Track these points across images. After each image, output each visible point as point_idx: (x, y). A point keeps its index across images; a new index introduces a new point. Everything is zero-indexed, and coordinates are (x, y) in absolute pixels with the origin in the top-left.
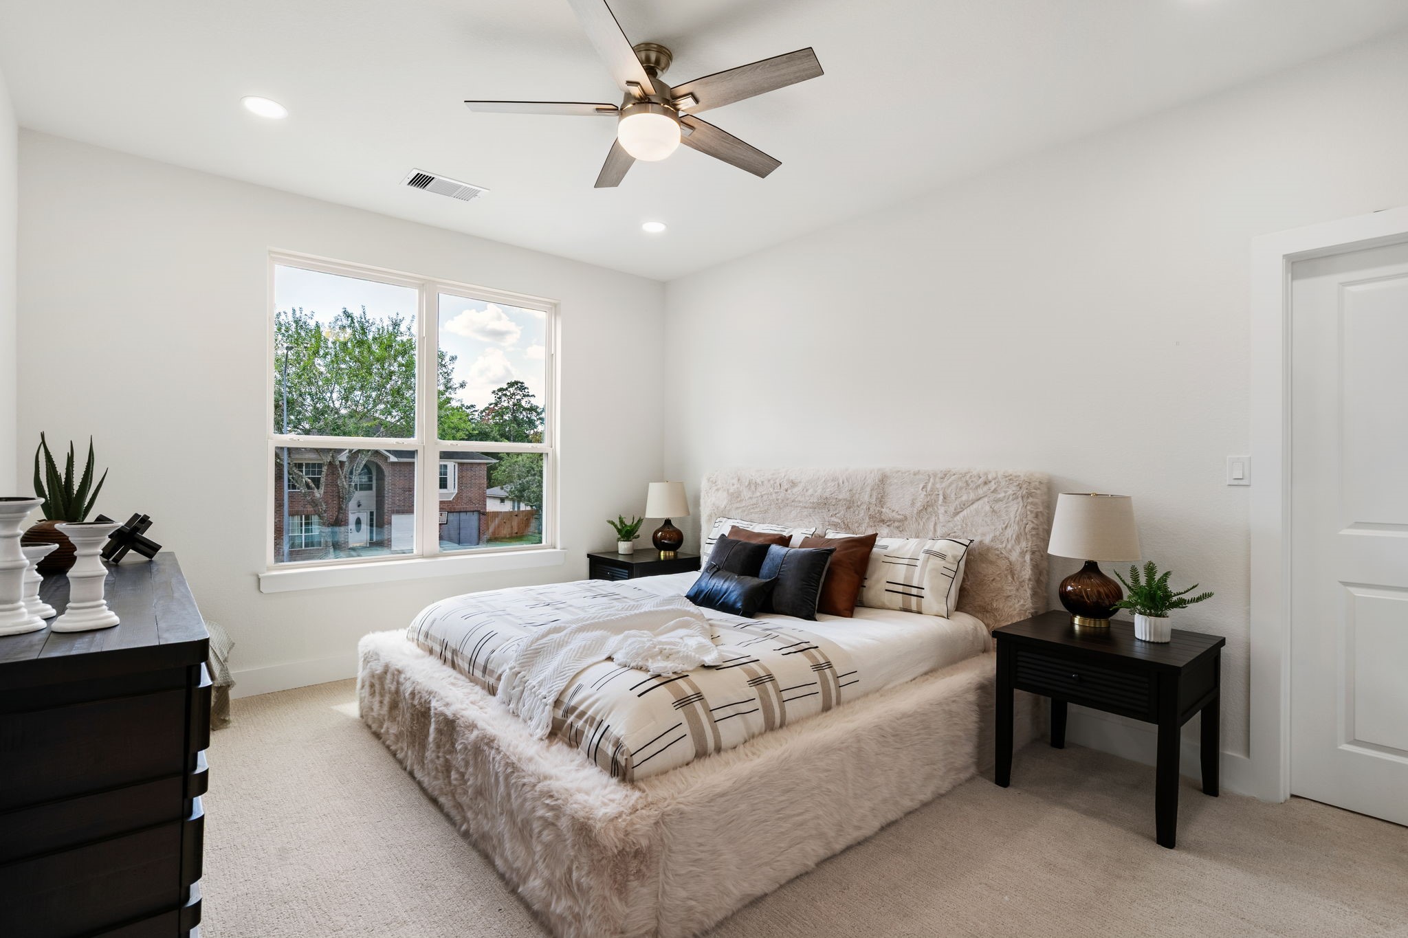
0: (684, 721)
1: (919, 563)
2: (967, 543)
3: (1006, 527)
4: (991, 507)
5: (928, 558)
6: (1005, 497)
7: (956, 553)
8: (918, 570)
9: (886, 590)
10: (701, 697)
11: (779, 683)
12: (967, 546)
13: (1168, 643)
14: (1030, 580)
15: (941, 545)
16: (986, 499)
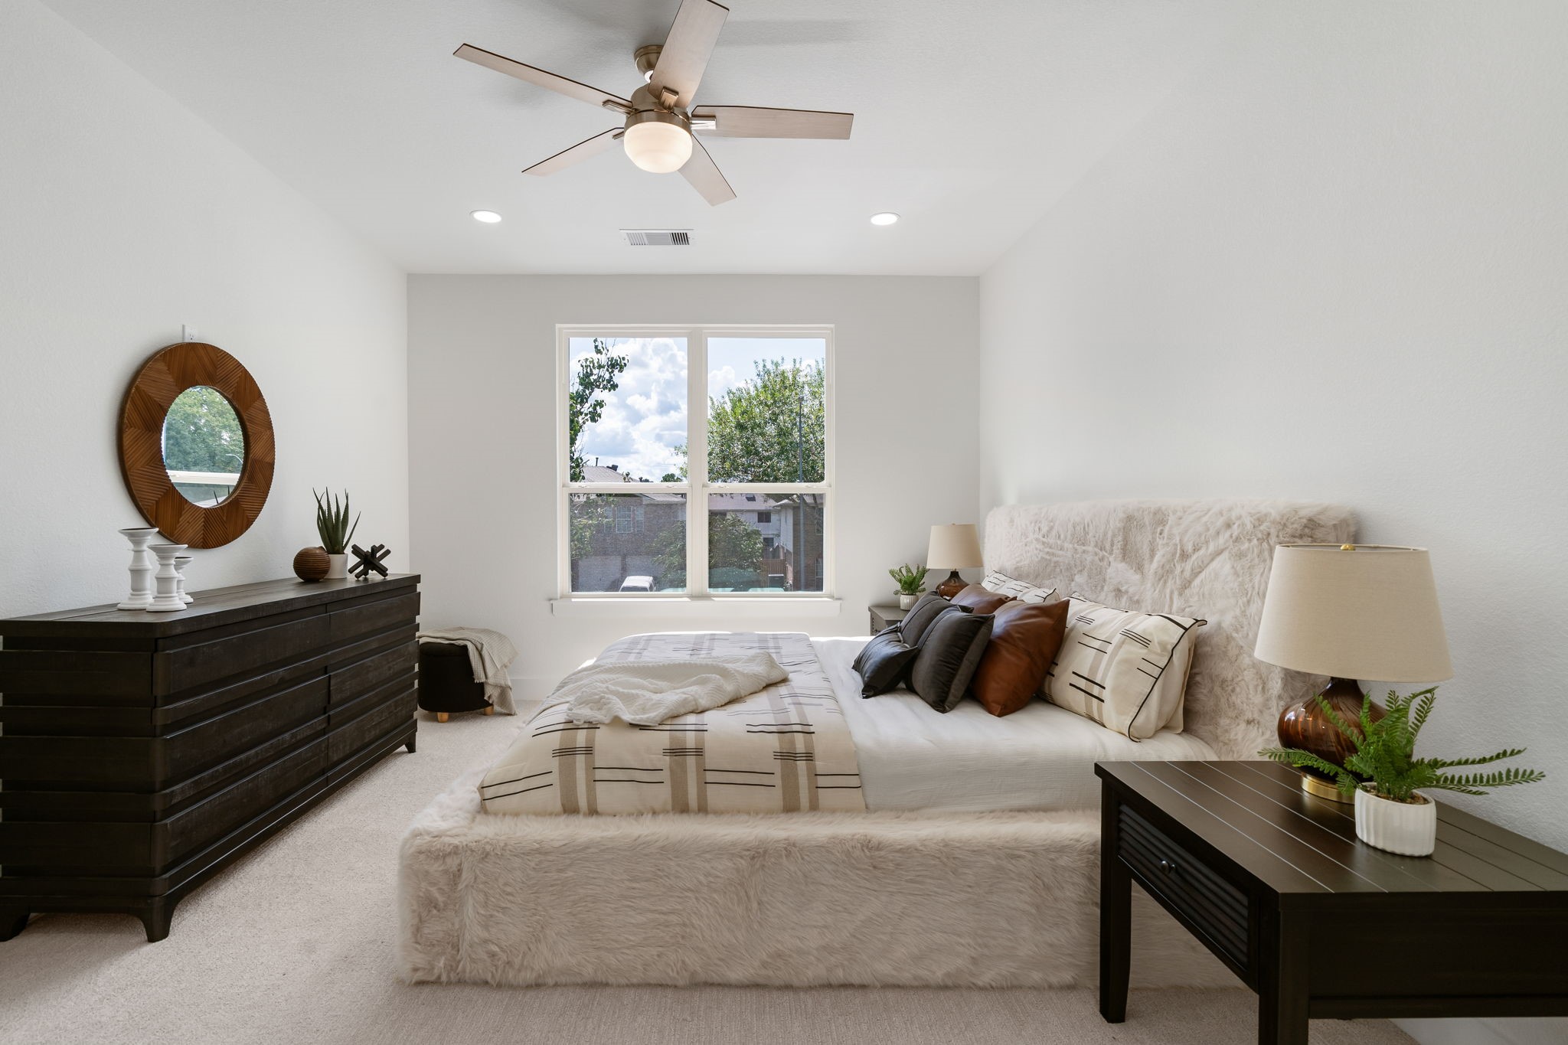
0: (555, 769)
1: (1110, 649)
2: (1187, 622)
3: (1249, 602)
4: (1233, 567)
5: (1123, 643)
6: (1249, 549)
7: (1165, 638)
8: (1106, 657)
9: (1071, 685)
10: (590, 752)
11: (707, 761)
12: (1186, 629)
13: (1428, 857)
14: (1280, 697)
15: (1145, 624)
16: (1226, 554)
